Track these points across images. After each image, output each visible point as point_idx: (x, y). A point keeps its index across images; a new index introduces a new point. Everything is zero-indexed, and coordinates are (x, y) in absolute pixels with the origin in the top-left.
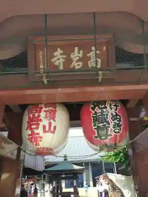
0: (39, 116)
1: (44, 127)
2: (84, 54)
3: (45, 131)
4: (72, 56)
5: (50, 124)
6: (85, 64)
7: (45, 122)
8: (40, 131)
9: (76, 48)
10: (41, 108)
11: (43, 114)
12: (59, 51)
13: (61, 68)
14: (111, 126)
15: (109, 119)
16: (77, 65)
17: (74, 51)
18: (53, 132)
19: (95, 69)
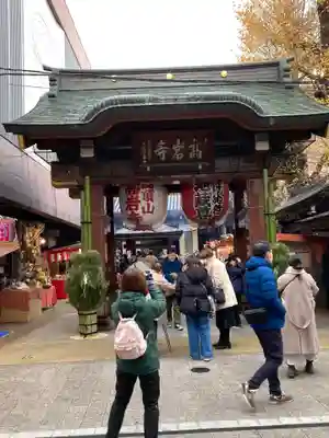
0: (137, 197)
1: (143, 208)
2: (186, 146)
3: (144, 212)
4: (174, 148)
5: (149, 205)
6: (186, 155)
7: (143, 203)
8: (140, 211)
9: (179, 141)
10: (139, 189)
11: (141, 196)
12: (162, 143)
13: (163, 158)
14: (212, 207)
15: (211, 201)
16: (179, 157)
17: (176, 144)
18: (152, 212)
19: (196, 160)
